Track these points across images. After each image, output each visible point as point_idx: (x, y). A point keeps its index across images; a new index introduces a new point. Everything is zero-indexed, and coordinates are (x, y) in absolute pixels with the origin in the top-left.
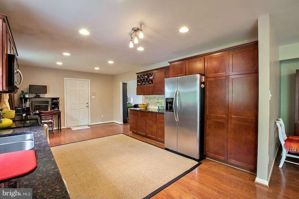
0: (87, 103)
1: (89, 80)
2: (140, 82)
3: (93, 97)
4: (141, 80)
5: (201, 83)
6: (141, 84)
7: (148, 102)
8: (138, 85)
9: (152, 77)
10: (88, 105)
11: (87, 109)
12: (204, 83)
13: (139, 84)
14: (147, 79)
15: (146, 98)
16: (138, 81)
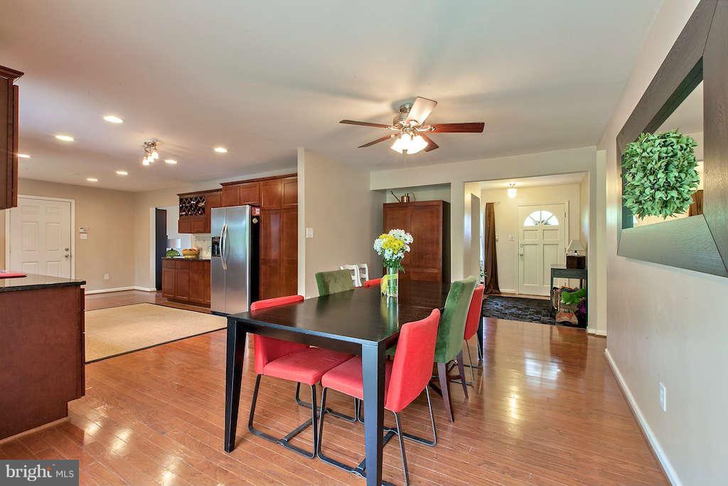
0: (67, 250)
1: (73, 202)
2: (184, 211)
3: (84, 237)
4: (186, 207)
5: (252, 217)
6: (186, 214)
7: (200, 246)
8: (181, 216)
9: (203, 204)
10: (68, 253)
11: (66, 262)
12: (257, 217)
13: (184, 213)
14: (196, 206)
15: (198, 239)
16: (181, 208)
